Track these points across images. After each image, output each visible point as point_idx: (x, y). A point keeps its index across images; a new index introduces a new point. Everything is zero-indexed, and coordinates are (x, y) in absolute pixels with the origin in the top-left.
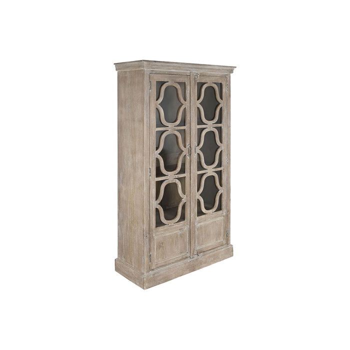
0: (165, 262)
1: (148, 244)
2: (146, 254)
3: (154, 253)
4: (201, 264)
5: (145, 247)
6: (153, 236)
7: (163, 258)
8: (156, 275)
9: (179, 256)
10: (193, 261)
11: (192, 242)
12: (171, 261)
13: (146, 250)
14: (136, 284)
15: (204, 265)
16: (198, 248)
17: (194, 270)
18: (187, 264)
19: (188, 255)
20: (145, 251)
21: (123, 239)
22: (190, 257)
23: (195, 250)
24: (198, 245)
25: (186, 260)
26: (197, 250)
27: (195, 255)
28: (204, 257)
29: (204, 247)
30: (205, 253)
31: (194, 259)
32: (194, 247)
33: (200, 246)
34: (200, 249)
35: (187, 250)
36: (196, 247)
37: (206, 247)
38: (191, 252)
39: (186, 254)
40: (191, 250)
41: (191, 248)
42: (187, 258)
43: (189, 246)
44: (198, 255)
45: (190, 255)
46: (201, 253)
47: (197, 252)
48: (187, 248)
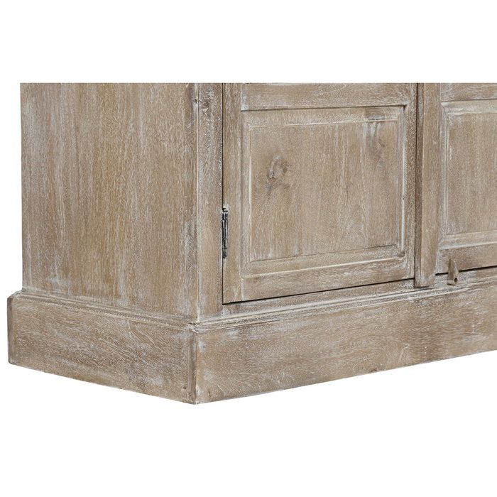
0: (297, 277)
1: (212, 150)
2: (202, 202)
3: (245, 214)
4: (468, 331)
5: (199, 164)
6: (236, 111)
7: (286, 255)
8: (254, 335)
9: (365, 264)
10: (431, 303)
11: (428, 197)
12: (324, 282)
13: (203, 181)
14: (143, 388)
15: (480, 338)
16: (452, 242)
17: (432, 355)
18: (403, 314)
19: (406, 266)
20: (198, 187)
21: (59, 166)
22: (414, 279)
23: (441, 251)
24: (450, 225)
25: (395, 290)
26: (447, 250)
27: (439, 277)
28: (483, 296)
29: (482, 246)
30: (485, 276)
31: (434, 292)
32: (434, 227)
33: (462, 232)
34: (462, 249)
35: (399, 240)
36: (442, 235)
37: (489, 245)
38: (420, 254)
39: (397, 258)
40: (422, 239)
41: (421, 229)
42: (399, 283)
43: (408, 218)
44: (452, 278)
45: (415, 268)
46: (468, 272)
47: (449, 265)
48: (400, 227)
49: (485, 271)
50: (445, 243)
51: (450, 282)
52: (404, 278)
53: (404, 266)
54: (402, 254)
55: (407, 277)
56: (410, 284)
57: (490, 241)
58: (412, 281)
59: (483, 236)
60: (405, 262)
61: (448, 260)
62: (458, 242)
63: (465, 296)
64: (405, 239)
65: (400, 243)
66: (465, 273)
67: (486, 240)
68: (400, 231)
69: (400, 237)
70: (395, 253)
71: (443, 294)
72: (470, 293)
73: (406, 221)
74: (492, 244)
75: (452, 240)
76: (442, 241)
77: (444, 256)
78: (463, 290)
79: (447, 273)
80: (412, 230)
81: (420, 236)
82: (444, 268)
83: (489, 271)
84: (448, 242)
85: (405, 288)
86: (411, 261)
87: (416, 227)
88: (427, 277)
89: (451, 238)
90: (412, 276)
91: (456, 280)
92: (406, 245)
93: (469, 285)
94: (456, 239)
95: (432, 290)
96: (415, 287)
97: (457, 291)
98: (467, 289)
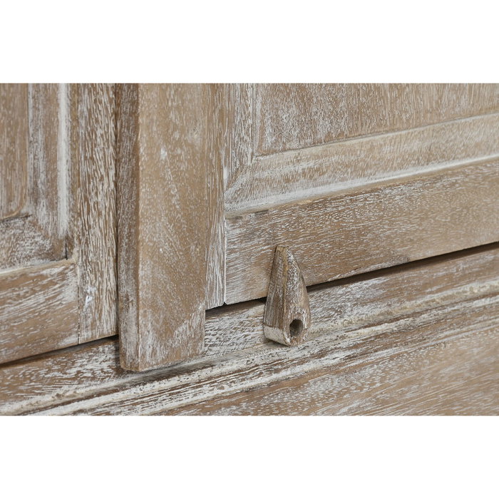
16: (287, 177)
19: (79, 295)
22: (115, 338)
23: (235, 219)
24: (276, 119)
25: (31, 392)
26: (261, 214)
27: (226, 321)
28: (409, 375)
29: (409, 182)
30: (421, 291)
31: (199, 384)
32: (195, 137)
33: (329, 139)
34: (325, 201)
35: (44, 193)
36: (241, 155)
37: (436, 177)
38: (134, 248)
39: (36, 265)
40: (143, 190)
41: (136, 148)
42: (49, 362)
43: (83, 108)
44: (278, 321)
45: (117, 300)
46: (354, 287)
47: (272, 270)
48: (50, 145)
49: (424, 271)
50: (252, 188)
51: (274, 333)
52: (72, 340)
53: (69, 295)
54: (60, 250)
55: (86, 335)
56: (102, 360)
57: (444, 157)
58: (109, 347)
59: (415, 145)
60: (74, 281)
61: (267, 249)
62: (312, 175)
63: (335, 383)
64: (72, 190)
65: (53, 206)
66: (340, 290)
67: (429, 158)
68: (52, 160)
69: (53, 182)
70: (27, 247)
71: (238, 387)
72: (353, 370)
73: (74, 119)
74: (454, 172)
75: (287, 170)
76: (243, 179)
77: (248, 237)
78: (328, 361)
79: (262, 300)
80: (104, 152)
81: (135, 175)
82: (250, 283)
83: (440, 270)
84: (269, 181)
85: (78, 378)
86: (98, 272)
87: (118, 139)
88: (165, 332)
89: (280, 164)
90: (107, 329)
91: (296, 326)
92: (76, 213)
93: (354, 337)
94: (304, 165)
95: (195, 377)
96: (119, 372)
97: (299, 369)
98: (341, 355)
